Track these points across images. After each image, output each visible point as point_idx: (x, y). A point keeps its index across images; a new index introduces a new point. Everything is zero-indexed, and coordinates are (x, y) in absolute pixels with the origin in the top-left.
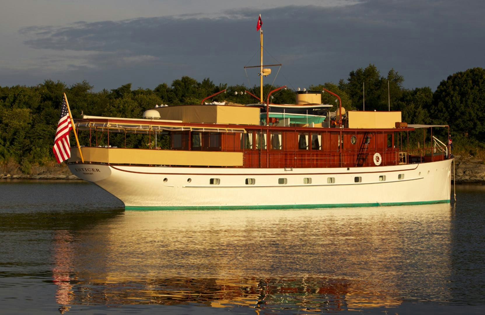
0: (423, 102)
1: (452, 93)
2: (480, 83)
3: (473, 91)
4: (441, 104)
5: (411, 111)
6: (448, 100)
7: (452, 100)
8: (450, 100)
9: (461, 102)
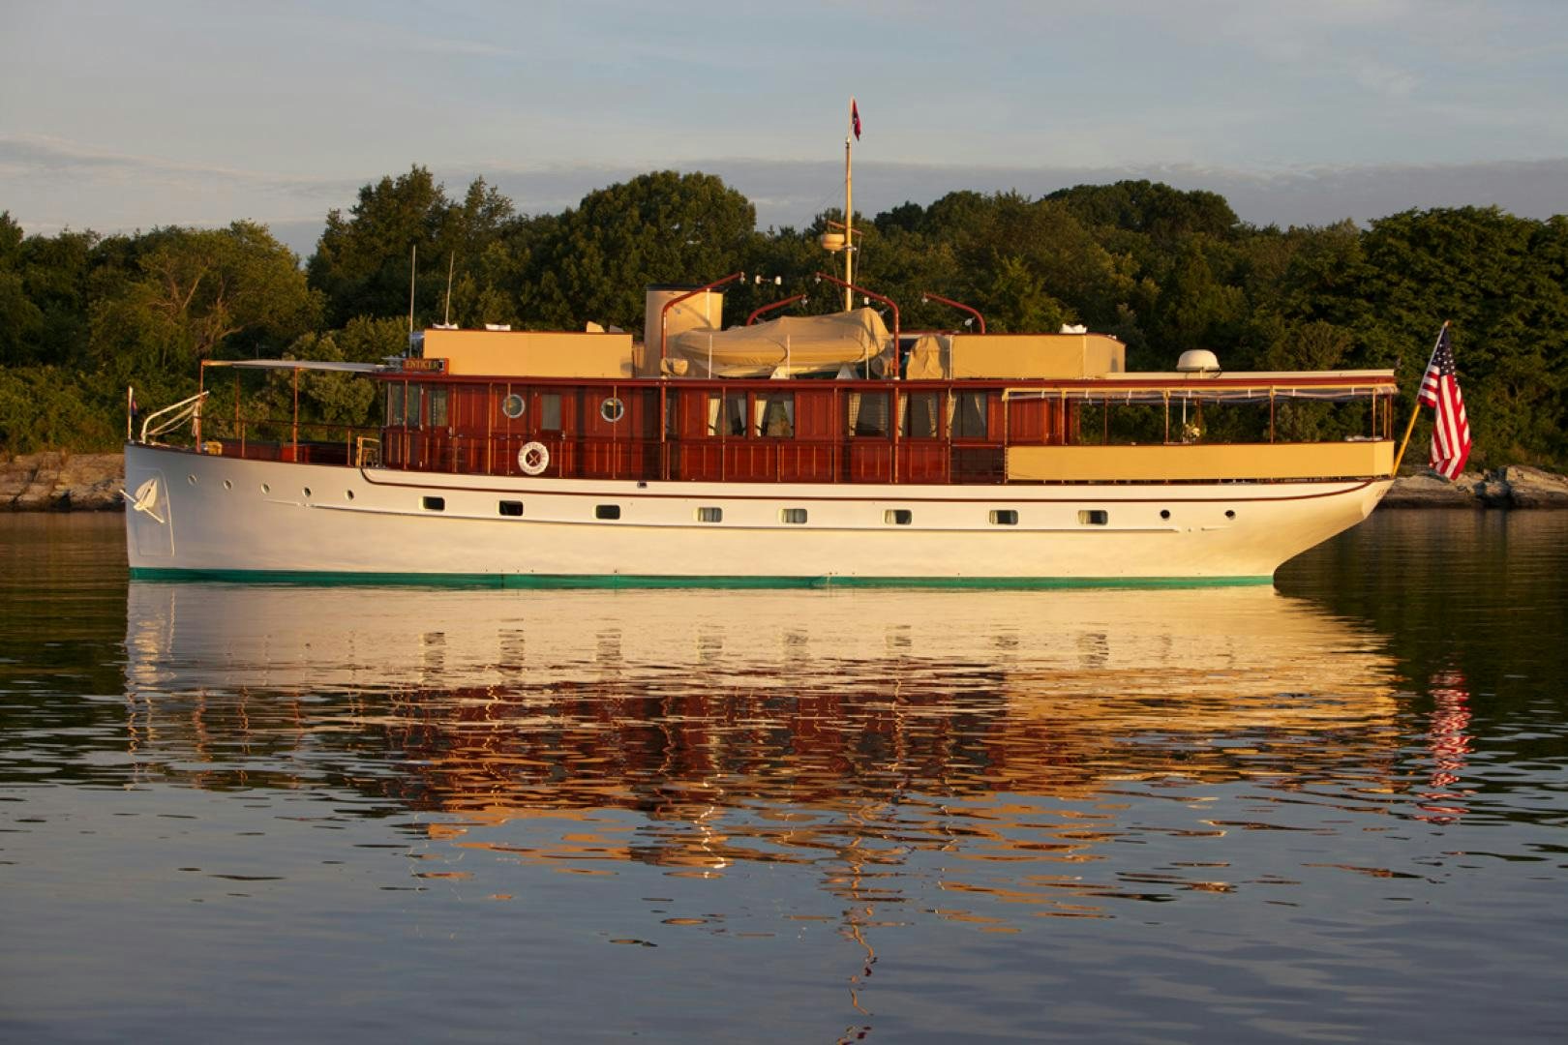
0: (502, 271)
1: (582, 244)
2: (662, 216)
3: (640, 238)
4: (548, 276)
5: (465, 300)
6: (569, 266)
7: (579, 265)
8: (573, 266)
9: (606, 273)
